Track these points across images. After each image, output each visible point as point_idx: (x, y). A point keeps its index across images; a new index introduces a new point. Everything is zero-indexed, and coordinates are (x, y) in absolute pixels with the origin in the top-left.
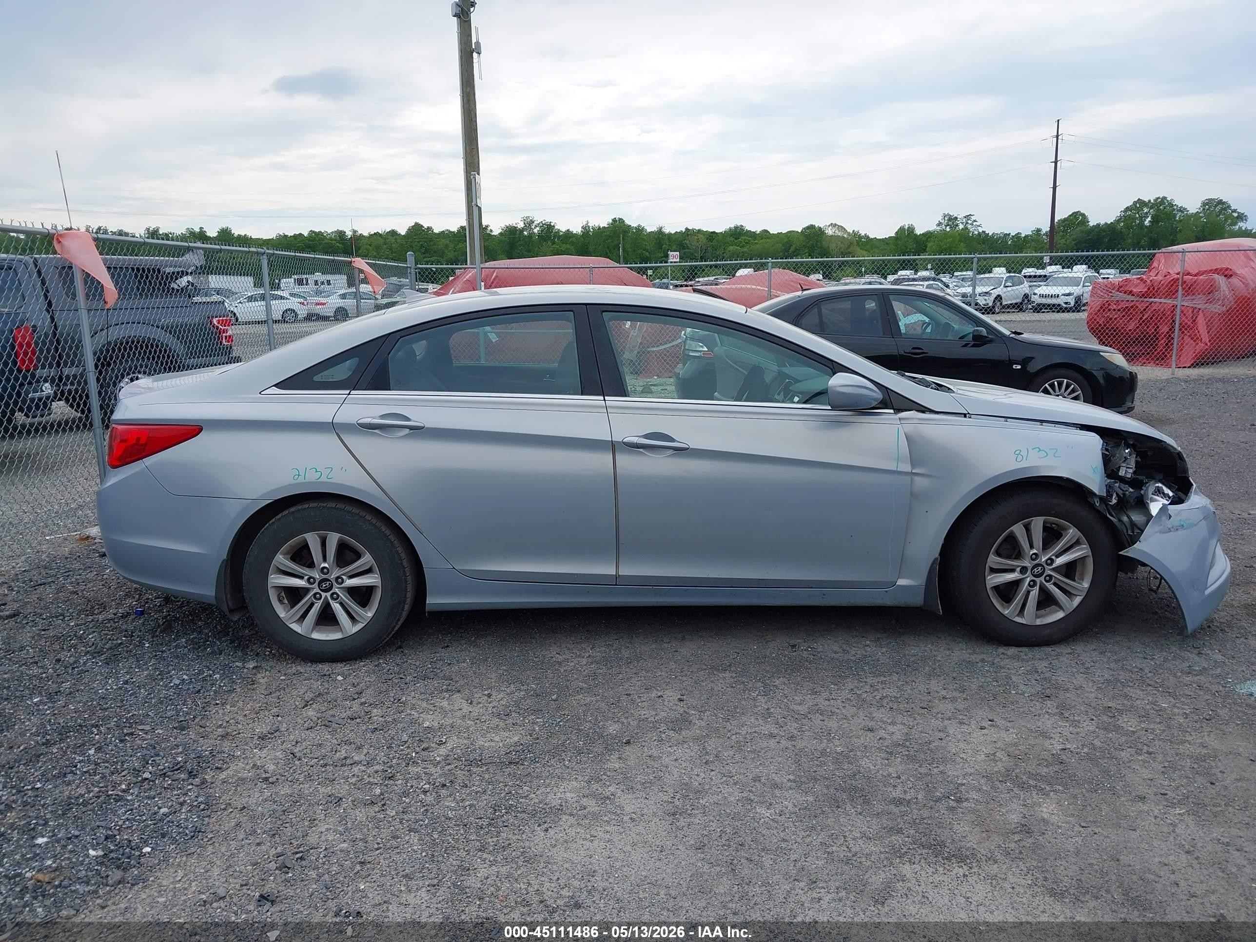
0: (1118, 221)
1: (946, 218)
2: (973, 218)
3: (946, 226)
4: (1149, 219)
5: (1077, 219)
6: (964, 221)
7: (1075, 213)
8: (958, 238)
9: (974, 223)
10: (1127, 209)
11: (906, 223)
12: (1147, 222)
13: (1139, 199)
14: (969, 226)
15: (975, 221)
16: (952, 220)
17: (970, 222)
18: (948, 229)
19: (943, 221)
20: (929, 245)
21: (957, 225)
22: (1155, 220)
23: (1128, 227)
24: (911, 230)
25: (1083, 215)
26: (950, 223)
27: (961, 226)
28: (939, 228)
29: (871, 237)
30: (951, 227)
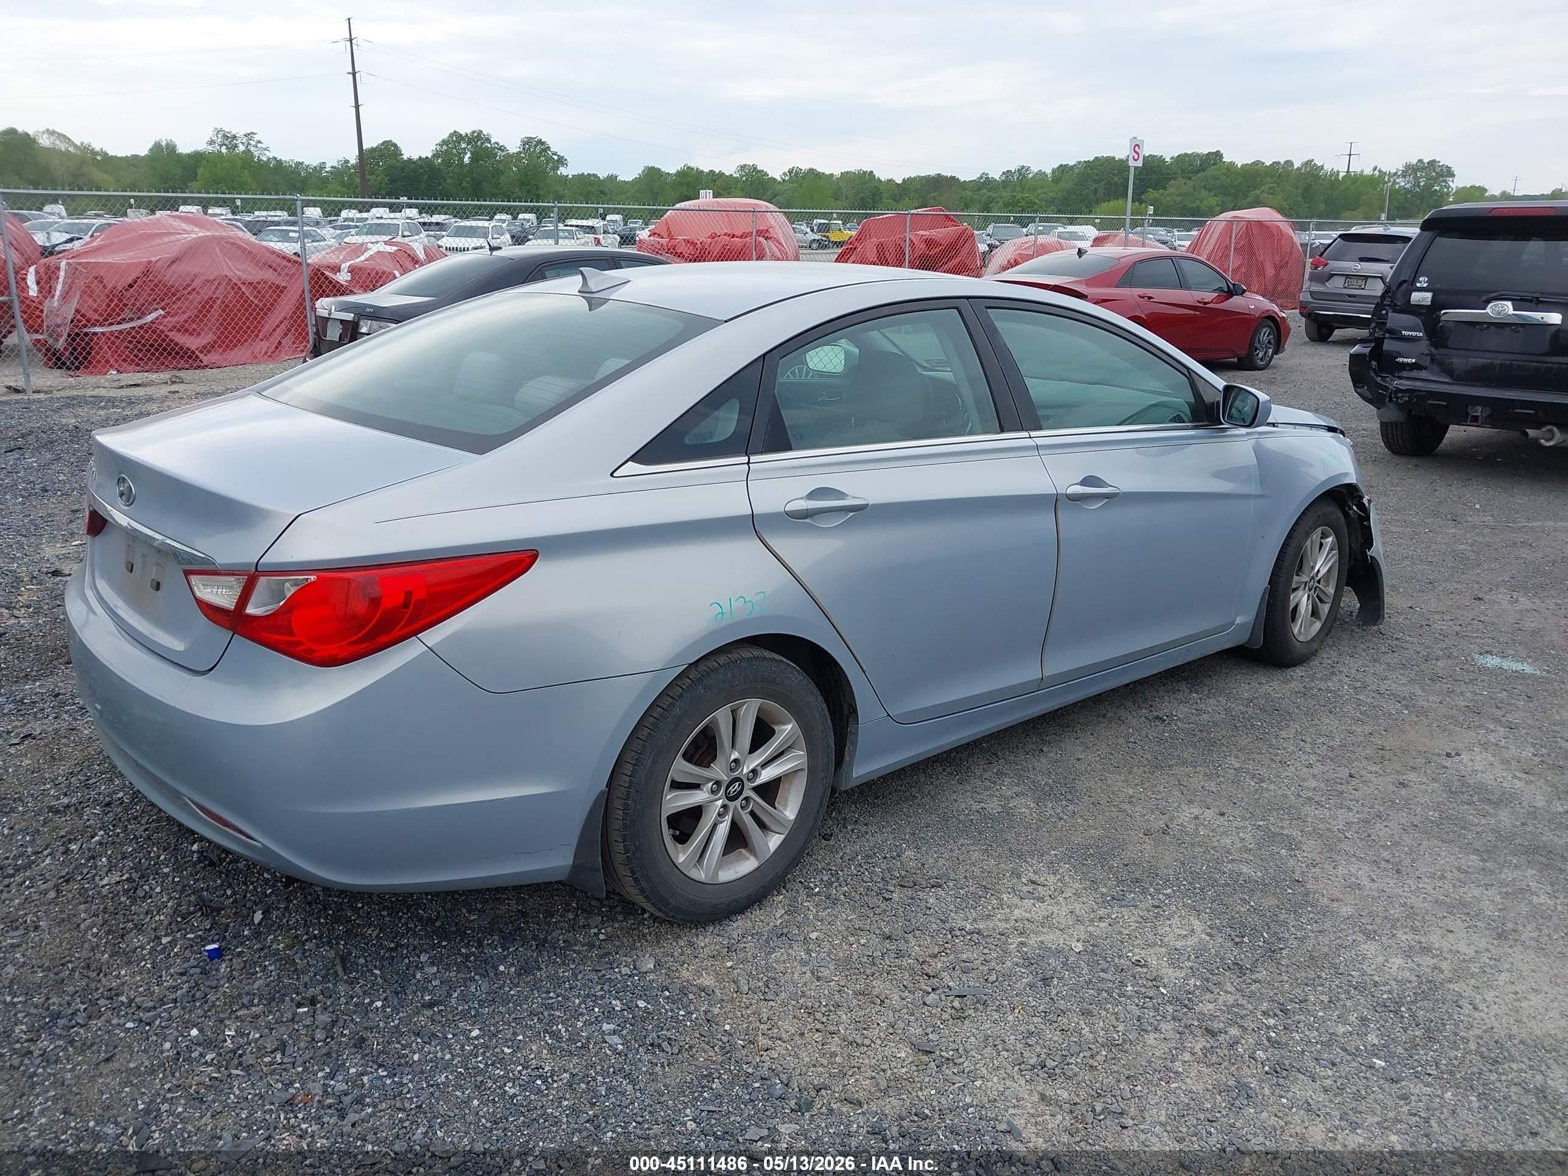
0: (436, 155)
1: (220, 136)
2: (256, 138)
3: (221, 146)
4: (469, 155)
5: (389, 150)
6: (245, 141)
7: (386, 142)
8: (240, 163)
9: (259, 145)
10: (444, 142)
11: (164, 137)
12: (466, 160)
13: (455, 132)
14: (252, 149)
15: (259, 142)
16: (229, 139)
17: (253, 143)
18: (224, 150)
19: (215, 138)
20: (200, 171)
21: (236, 146)
22: (474, 159)
23: (448, 163)
24: (171, 148)
25: (395, 145)
26: (227, 142)
27: (242, 148)
28: (210, 149)
29: (111, 153)
30: (228, 148)
